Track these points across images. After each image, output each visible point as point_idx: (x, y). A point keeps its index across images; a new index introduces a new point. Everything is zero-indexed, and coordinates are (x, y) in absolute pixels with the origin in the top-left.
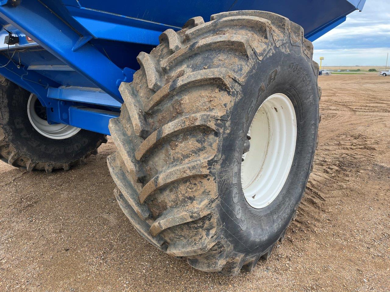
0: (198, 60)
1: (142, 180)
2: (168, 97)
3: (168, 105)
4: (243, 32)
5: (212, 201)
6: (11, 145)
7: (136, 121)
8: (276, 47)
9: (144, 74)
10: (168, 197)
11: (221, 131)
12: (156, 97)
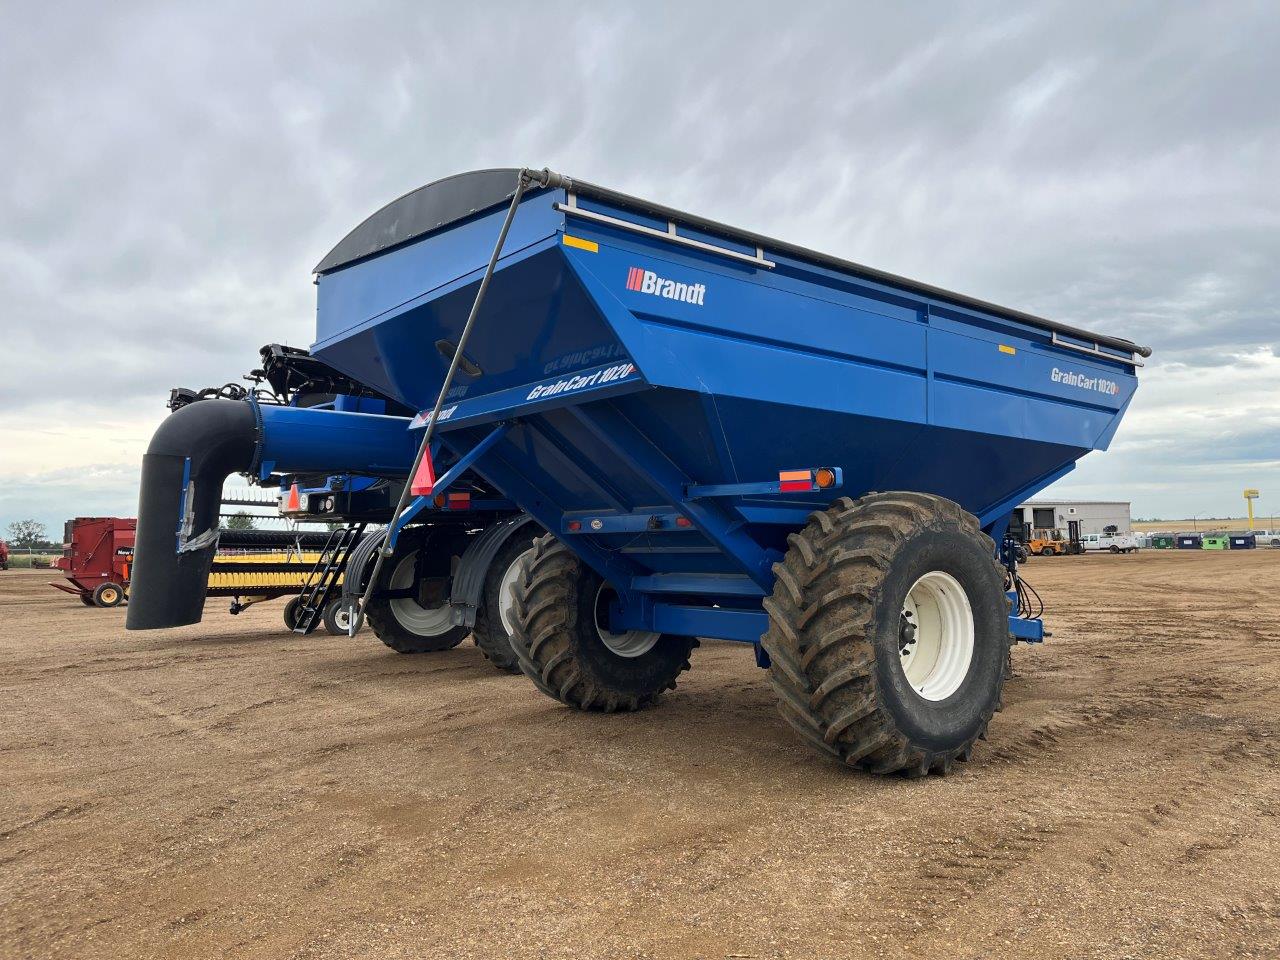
0: (851, 541)
1: (803, 650)
2: (826, 572)
3: (826, 579)
4: (890, 516)
5: (870, 663)
6: (575, 659)
7: (796, 594)
8: (924, 528)
9: (799, 553)
10: (829, 661)
11: (874, 600)
12: (815, 573)
